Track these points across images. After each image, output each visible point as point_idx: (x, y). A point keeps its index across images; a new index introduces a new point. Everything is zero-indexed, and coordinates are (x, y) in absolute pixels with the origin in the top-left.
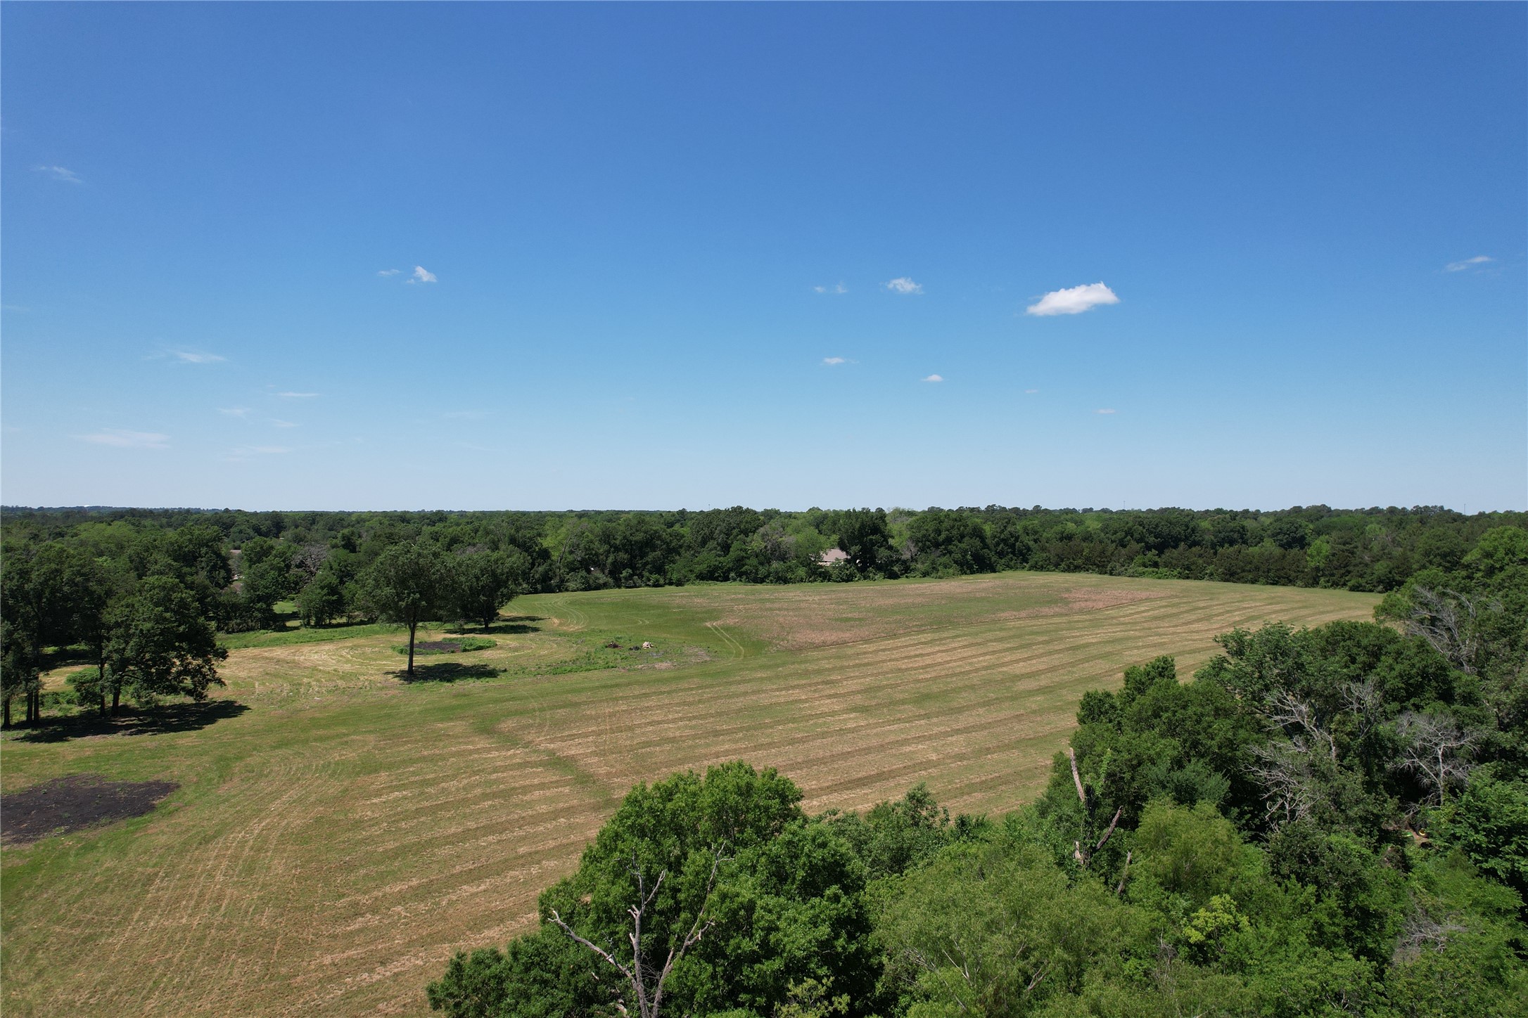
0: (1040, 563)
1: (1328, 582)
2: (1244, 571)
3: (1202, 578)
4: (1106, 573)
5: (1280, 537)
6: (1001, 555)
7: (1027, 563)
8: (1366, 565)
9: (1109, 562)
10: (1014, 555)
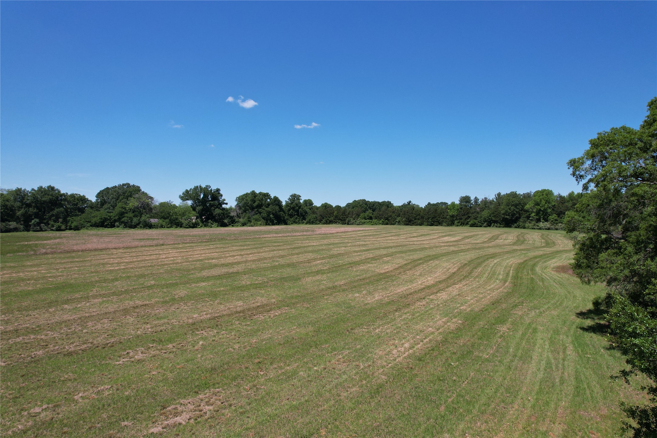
0: (312, 220)
1: (459, 222)
2: (415, 219)
3: (394, 224)
4: (345, 224)
6: (291, 216)
7: (305, 220)
8: (478, 213)
9: (347, 218)
10: (298, 216)
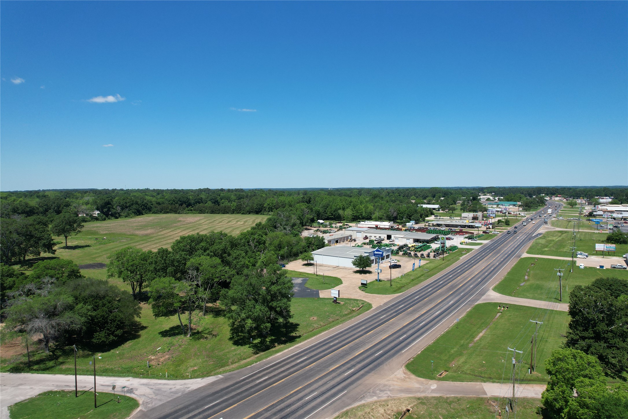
0: (155, 212)
1: (236, 212)
3: (205, 213)
5: (212, 201)
7: (151, 212)
10: (147, 209)
